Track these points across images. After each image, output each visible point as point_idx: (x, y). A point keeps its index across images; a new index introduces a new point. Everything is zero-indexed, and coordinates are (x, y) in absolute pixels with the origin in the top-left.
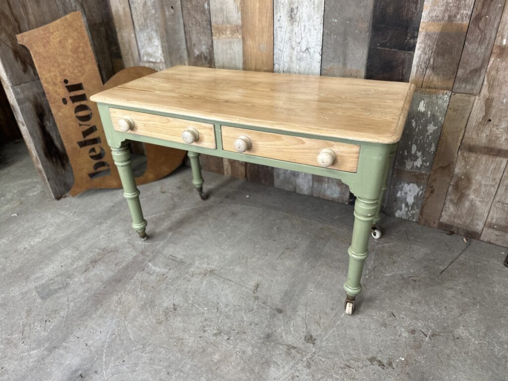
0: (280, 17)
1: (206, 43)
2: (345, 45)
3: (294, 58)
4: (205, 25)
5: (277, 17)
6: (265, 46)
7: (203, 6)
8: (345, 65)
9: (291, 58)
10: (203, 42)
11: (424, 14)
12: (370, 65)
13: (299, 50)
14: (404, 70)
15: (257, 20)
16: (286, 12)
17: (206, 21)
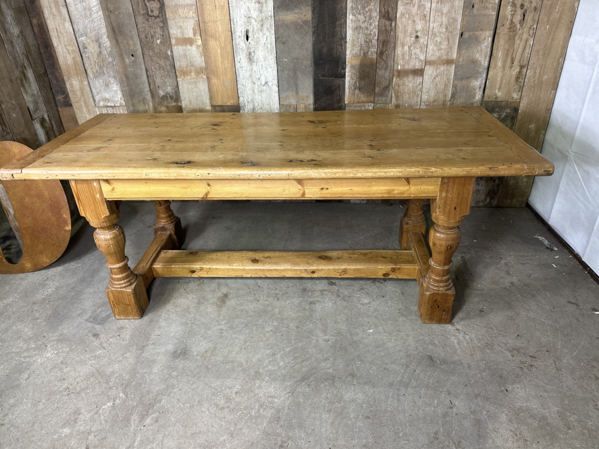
0: (241, 59)
1: (171, 84)
2: (295, 77)
3: (256, 91)
4: (169, 69)
5: (237, 60)
6: (229, 83)
7: (166, 53)
8: (297, 93)
9: (253, 91)
10: (168, 84)
11: (348, 52)
12: (317, 91)
13: (259, 84)
14: (340, 92)
15: (220, 62)
16: (244, 55)
17: (170, 66)
